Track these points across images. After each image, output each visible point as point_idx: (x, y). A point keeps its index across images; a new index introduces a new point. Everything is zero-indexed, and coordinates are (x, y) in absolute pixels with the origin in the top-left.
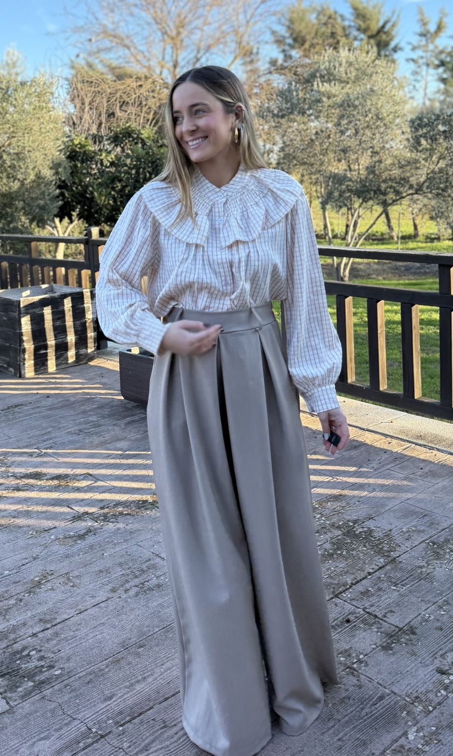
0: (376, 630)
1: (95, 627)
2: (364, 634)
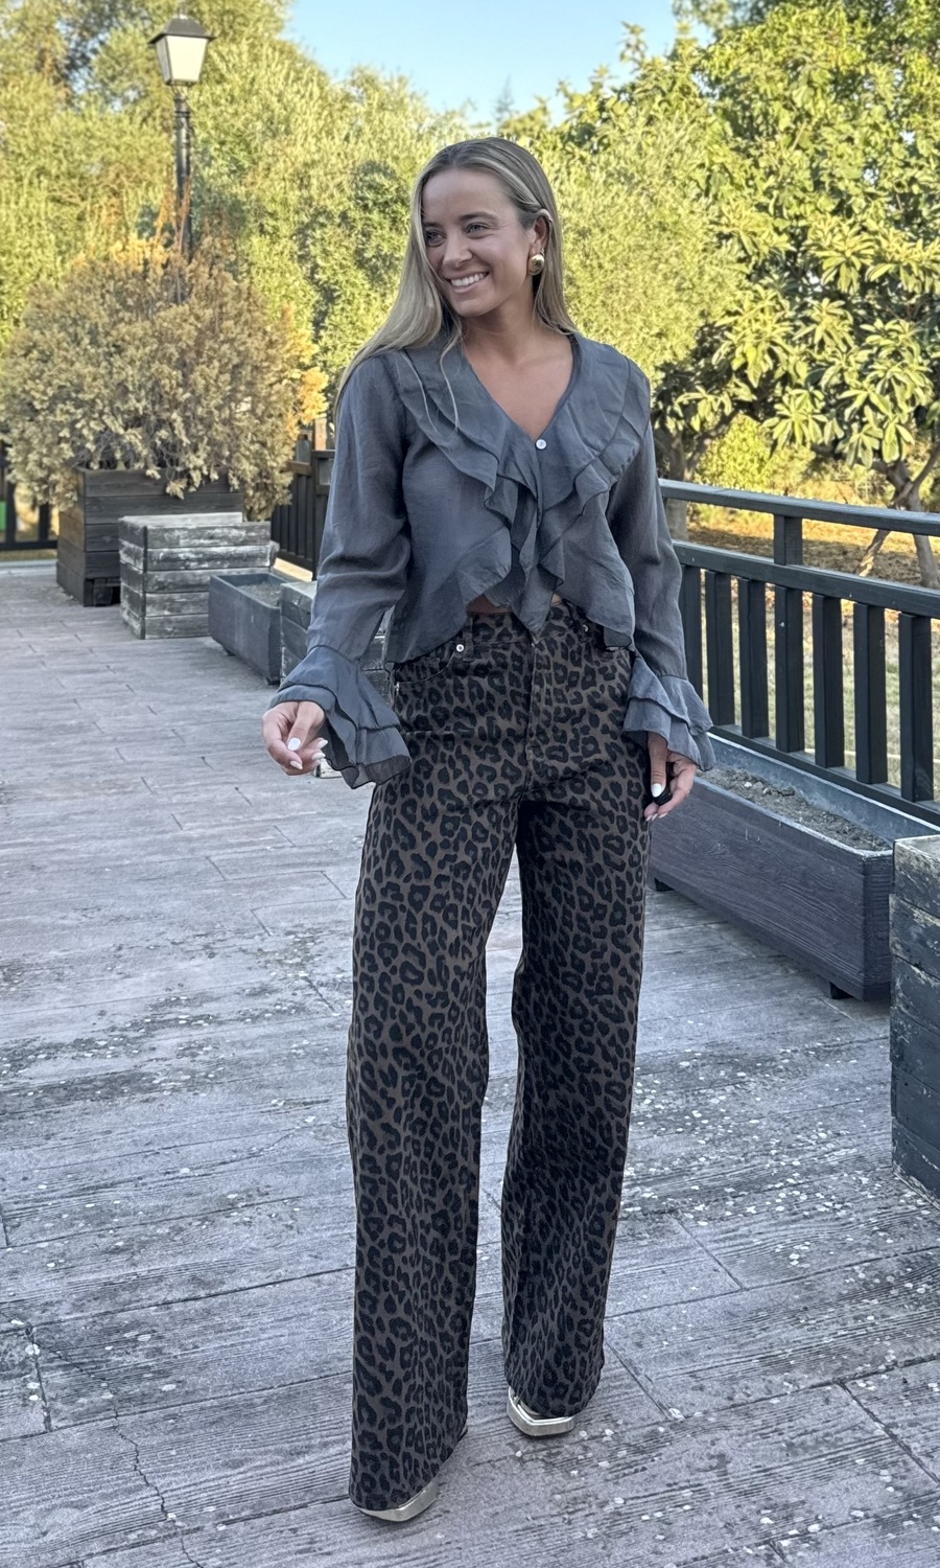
0: (888, 1479)
1: (286, 1319)
2: (854, 1480)
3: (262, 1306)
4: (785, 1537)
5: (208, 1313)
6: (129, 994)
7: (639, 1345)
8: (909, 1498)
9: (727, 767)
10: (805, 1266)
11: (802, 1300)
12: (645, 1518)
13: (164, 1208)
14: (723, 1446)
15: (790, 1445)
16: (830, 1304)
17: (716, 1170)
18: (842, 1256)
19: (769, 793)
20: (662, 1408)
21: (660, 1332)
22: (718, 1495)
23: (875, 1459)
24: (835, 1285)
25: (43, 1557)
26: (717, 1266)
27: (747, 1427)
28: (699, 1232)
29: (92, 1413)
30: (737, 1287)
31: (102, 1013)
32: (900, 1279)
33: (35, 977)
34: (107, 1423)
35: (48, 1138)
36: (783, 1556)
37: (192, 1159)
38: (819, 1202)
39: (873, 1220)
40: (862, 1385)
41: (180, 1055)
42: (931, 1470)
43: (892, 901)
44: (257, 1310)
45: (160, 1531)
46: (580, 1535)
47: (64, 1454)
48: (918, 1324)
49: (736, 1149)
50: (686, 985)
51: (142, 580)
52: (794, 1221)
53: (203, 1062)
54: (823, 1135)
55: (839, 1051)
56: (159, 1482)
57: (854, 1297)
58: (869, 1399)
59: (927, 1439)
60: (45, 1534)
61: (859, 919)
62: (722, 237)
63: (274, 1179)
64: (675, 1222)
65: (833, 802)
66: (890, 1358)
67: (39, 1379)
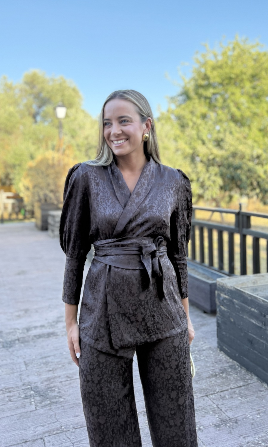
6: (52, 315)
8: (222, 420)
10: (199, 371)
13: (60, 361)
16: (204, 379)
18: (207, 369)
23: (214, 411)
24: (205, 375)
25: (35, 437)
29: (46, 406)
31: (46, 319)
32: (219, 374)
33: (32, 312)
34: (49, 408)
35: (35, 346)
38: (201, 357)
39: (213, 361)
40: (211, 396)
42: (226, 414)
43: (216, 292)
45: (61, 431)
47: (40, 415)
48: (223, 383)
54: (202, 343)
55: (205, 325)
56: (60, 420)
57: (209, 377)
58: (213, 399)
59: (225, 408)
60: (35, 432)
66: (217, 390)
67: (34, 399)
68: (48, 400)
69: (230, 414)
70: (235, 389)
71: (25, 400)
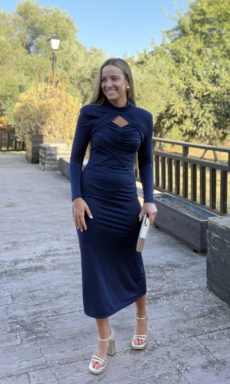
0: (205, 357)
2: (197, 358)
3: (69, 317)
4: (182, 370)
5: (57, 319)
6: (41, 249)
7: (151, 327)
8: (209, 362)
9: (172, 201)
10: (187, 310)
11: (186, 318)
12: (151, 365)
13: (47, 296)
14: (169, 350)
15: (184, 350)
16: (192, 319)
17: (168, 289)
18: (195, 308)
19: (181, 207)
20: (155, 341)
21: (155, 324)
22: (168, 360)
23: (202, 352)
24: (193, 315)
25: (20, 372)
26: (168, 310)
27: (174, 346)
28: (164, 303)
29: (31, 340)
30: (172, 315)
31: (34, 253)
32: (208, 314)
33: (20, 245)
34: (34, 343)
35: (22, 280)
36: (182, 374)
37: (53, 285)
38: (191, 297)
39: (202, 301)
40: (199, 337)
41: (51, 262)
42: (214, 355)
43: (207, 231)
44: (68, 318)
45: (46, 366)
46: (137, 369)
47: (25, 349)
48: (212, 324)
49: (172, 285)
50: (162, 248)
51: (44, 158)
52: (185, 301)
53: (56, 264)
54: (191, 282)
55: (195, 264)
56: (46, 356)
57: (198, 317)
58: (201, 340)
59: (213, 349)
60: (20, 367)
61: (200, 235)
62: (172, 85)
63: (71, 290)
64: (159, 301)
65: (195, 209)
66: (206, 331)
67: (20, 333)
68: (34, 334)
69: (218, 356)
70: (224, 330)
71: (11, 334)
